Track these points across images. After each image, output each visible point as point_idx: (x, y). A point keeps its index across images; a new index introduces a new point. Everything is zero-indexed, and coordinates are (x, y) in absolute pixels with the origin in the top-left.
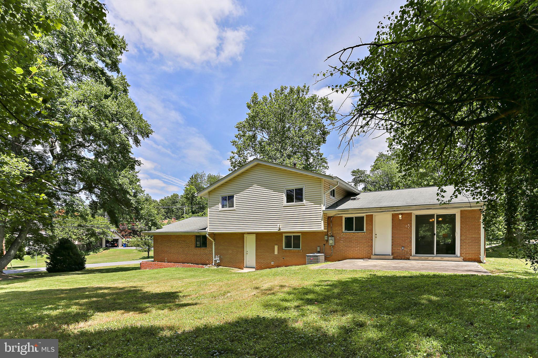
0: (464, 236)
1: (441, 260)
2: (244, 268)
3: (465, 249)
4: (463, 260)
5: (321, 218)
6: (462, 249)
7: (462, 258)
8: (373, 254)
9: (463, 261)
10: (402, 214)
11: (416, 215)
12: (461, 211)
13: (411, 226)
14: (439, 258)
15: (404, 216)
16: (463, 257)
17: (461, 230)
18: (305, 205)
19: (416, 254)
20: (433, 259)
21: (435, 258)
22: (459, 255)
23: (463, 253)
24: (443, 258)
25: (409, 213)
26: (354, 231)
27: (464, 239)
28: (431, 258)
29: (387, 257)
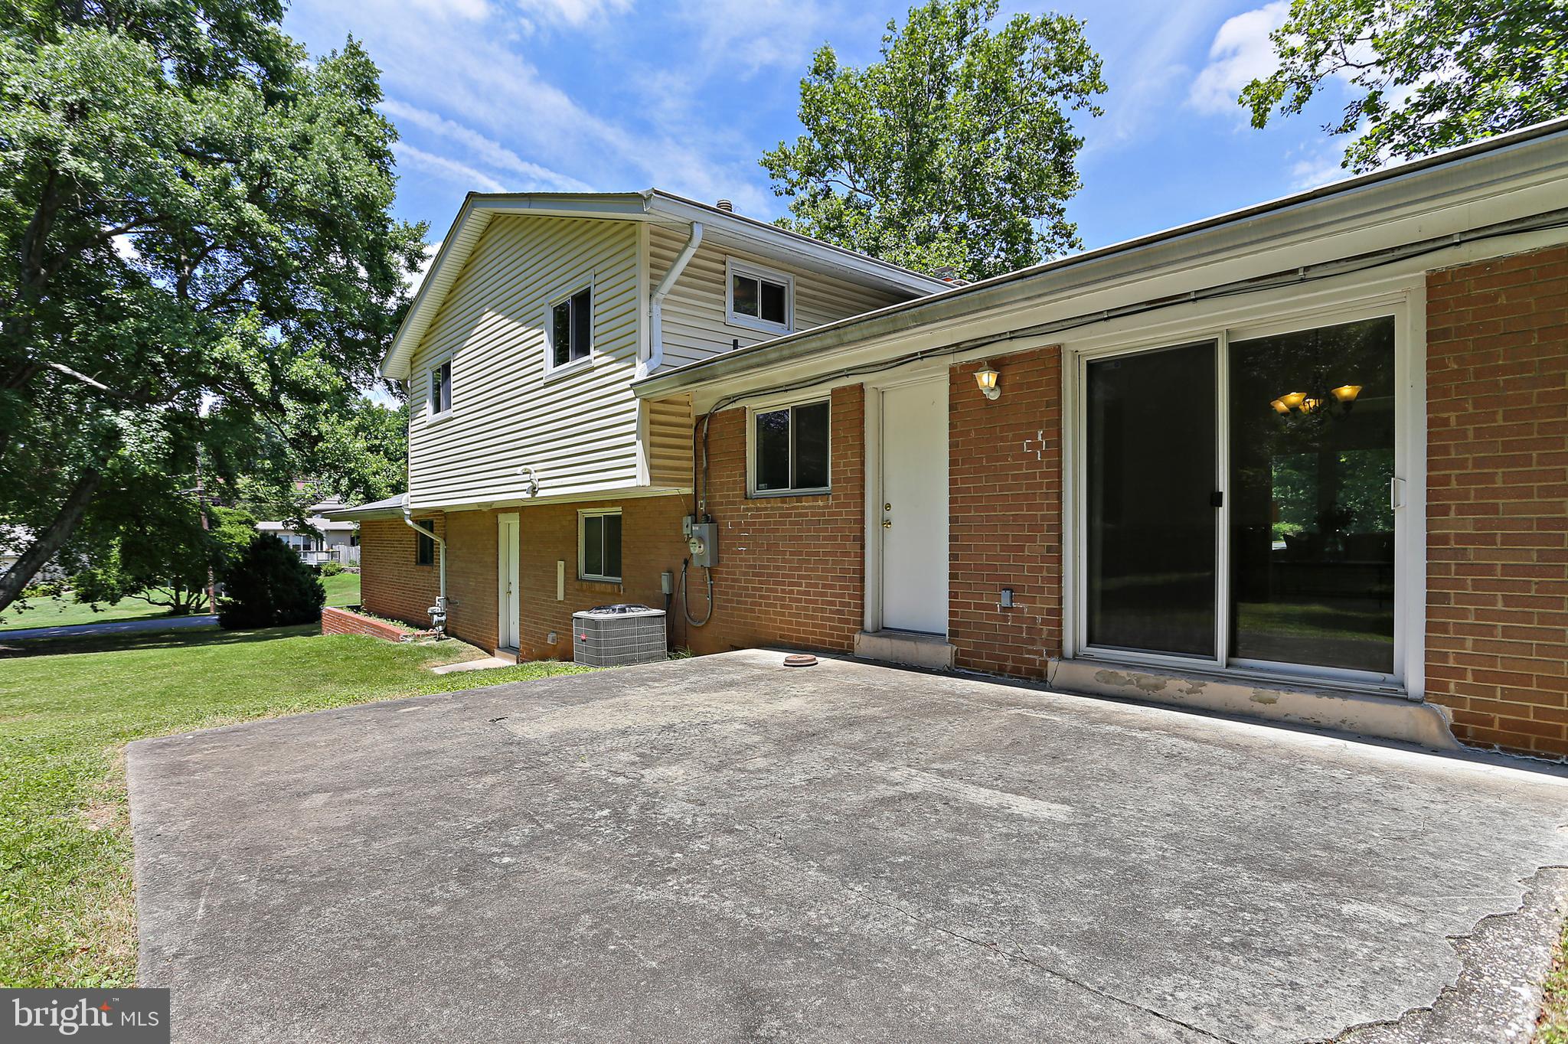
0: (1460, 511)
1: (1258, 707)
2: (496, 651)
3: (1472, 629)
4: (1458, 732)
5: (633, 427)
6: (1443, 628)
7: (1447, 713)
8: (868, 623)
9: (1450, 741)
10: (996, 364)
11: (1091, 366)
12: (1434, 280)
13: (1056, 444)
14: (1241, 695)
15: (1012, 376)
16: (1451, 701)
17: (1431, 451)
18: (593, 369)
19: (1091, 641)
20: (1193, 699)
21: (1214, 692)
22: (1415, 681)
23: (1460, 673)
24: (1269, 693)
25: (1043, 351)
26: (788, 490)
27: (1461, 539)
28: (1184, 684)
29: (925, 651)
